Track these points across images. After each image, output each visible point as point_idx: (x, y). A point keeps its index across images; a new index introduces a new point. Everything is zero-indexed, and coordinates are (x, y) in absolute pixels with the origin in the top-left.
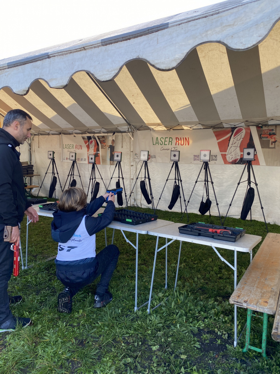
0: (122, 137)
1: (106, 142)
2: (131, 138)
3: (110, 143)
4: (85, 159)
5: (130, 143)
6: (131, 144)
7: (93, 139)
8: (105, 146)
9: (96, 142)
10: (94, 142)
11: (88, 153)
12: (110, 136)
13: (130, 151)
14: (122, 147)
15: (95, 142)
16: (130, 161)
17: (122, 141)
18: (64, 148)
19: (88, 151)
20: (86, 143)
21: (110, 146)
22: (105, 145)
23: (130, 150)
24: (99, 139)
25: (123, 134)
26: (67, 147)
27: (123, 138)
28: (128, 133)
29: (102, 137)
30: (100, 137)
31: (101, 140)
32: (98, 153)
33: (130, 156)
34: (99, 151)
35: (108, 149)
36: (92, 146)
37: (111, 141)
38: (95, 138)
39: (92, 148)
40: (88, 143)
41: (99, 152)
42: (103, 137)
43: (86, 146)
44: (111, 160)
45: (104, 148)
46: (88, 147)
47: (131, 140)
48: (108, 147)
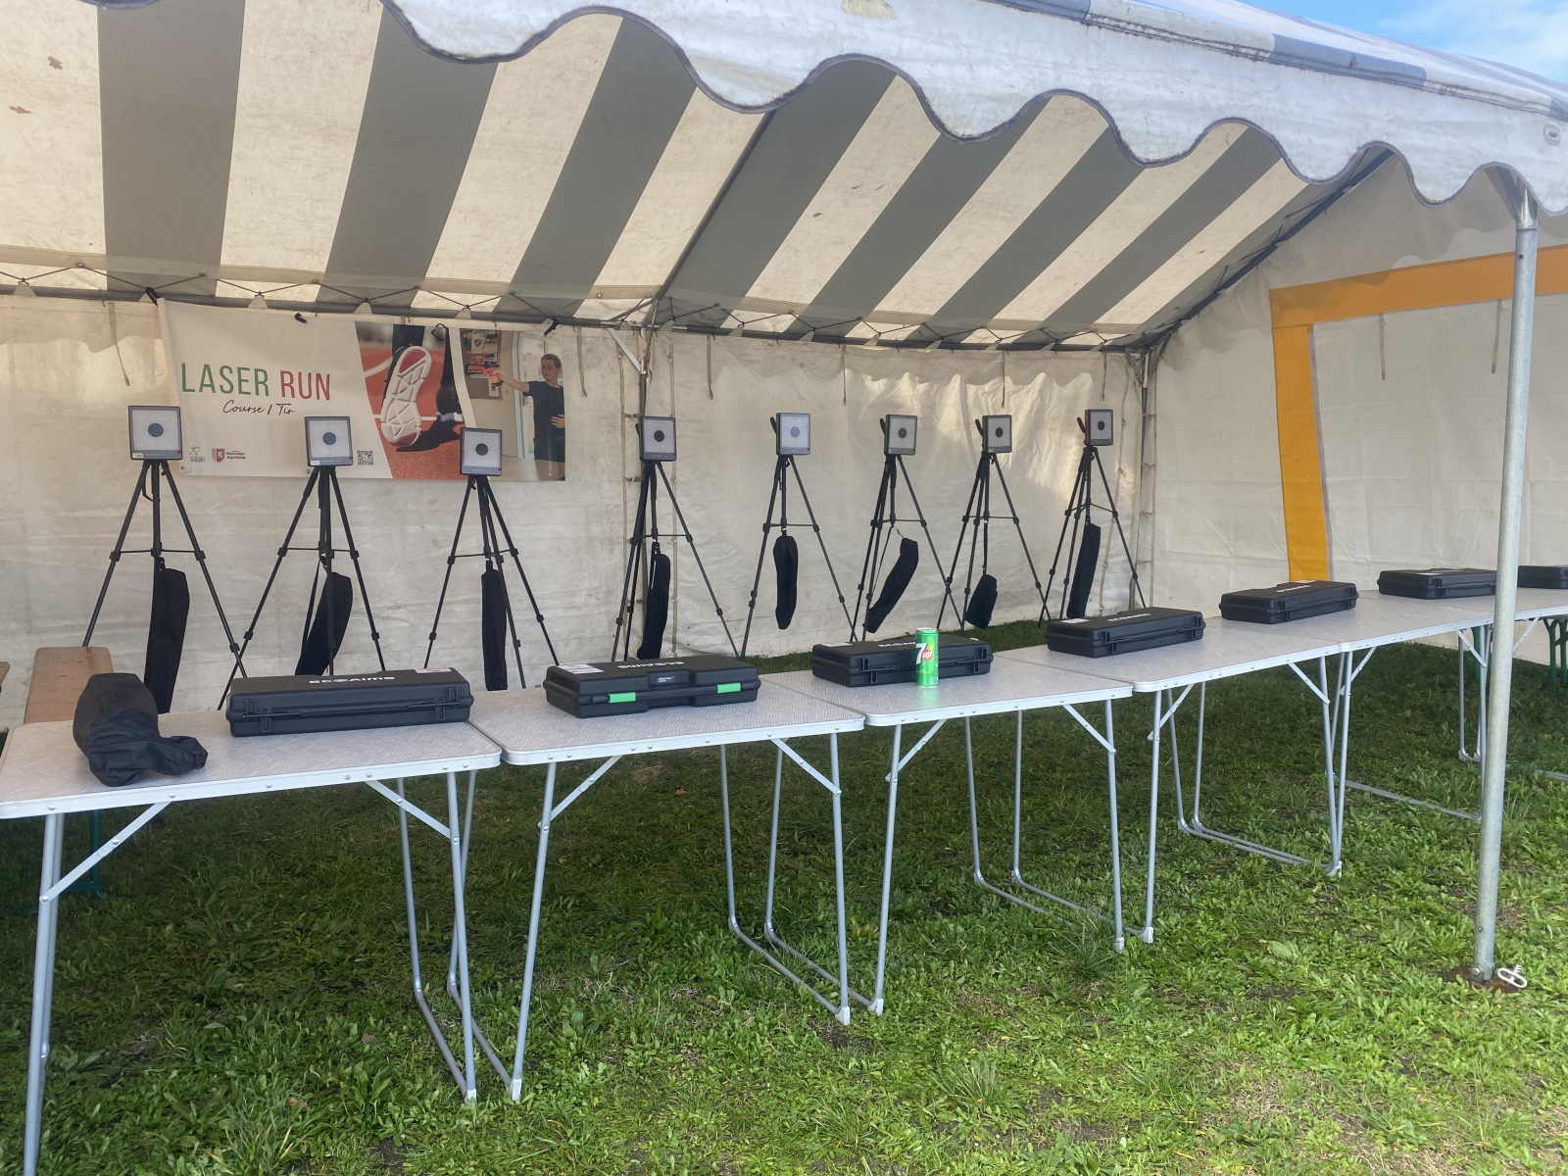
0: (579, 345)
1: (502, 363)
2: (622, 353)
3: (533, 373)
4: (370, 454)
5: (622, 377)
6: (626, 380)
7: (428, 342)
8: (500, 384)
9: (442, 360)
10: (428, 359)
11: (378, 422)
12: (531, 336)
13: (622, 413)
14: (585, 393)
15: (433, 362)
16: (624, 457)
17: (581, 366)
18: (193, 382)
19: (377, 409)
20: (368, 361)
21: (531, 384)
22: (492, 380)
23: (623, 407)
24: (466, 344)
25: (586, 331)
26: (218, 381)
27: (584, 353)
28: (611, 330)
29: (489, 337)
30: (475, 337)
31: (475, 349)
32: (454, 423)
33: (623, 434)
34: (460, 412)
35: (523, 403)
36: (404, 383)
37: (539, 363)
38: (442, 338)
39: (405, 395)
40: (386, 365)
41: (457, 417)
42: (494, 337)
43: (368, 380)
44: (540, 453)
45: (492, 393)
46: (377, 389)
47: (626, 365)
48: (517, 392)
